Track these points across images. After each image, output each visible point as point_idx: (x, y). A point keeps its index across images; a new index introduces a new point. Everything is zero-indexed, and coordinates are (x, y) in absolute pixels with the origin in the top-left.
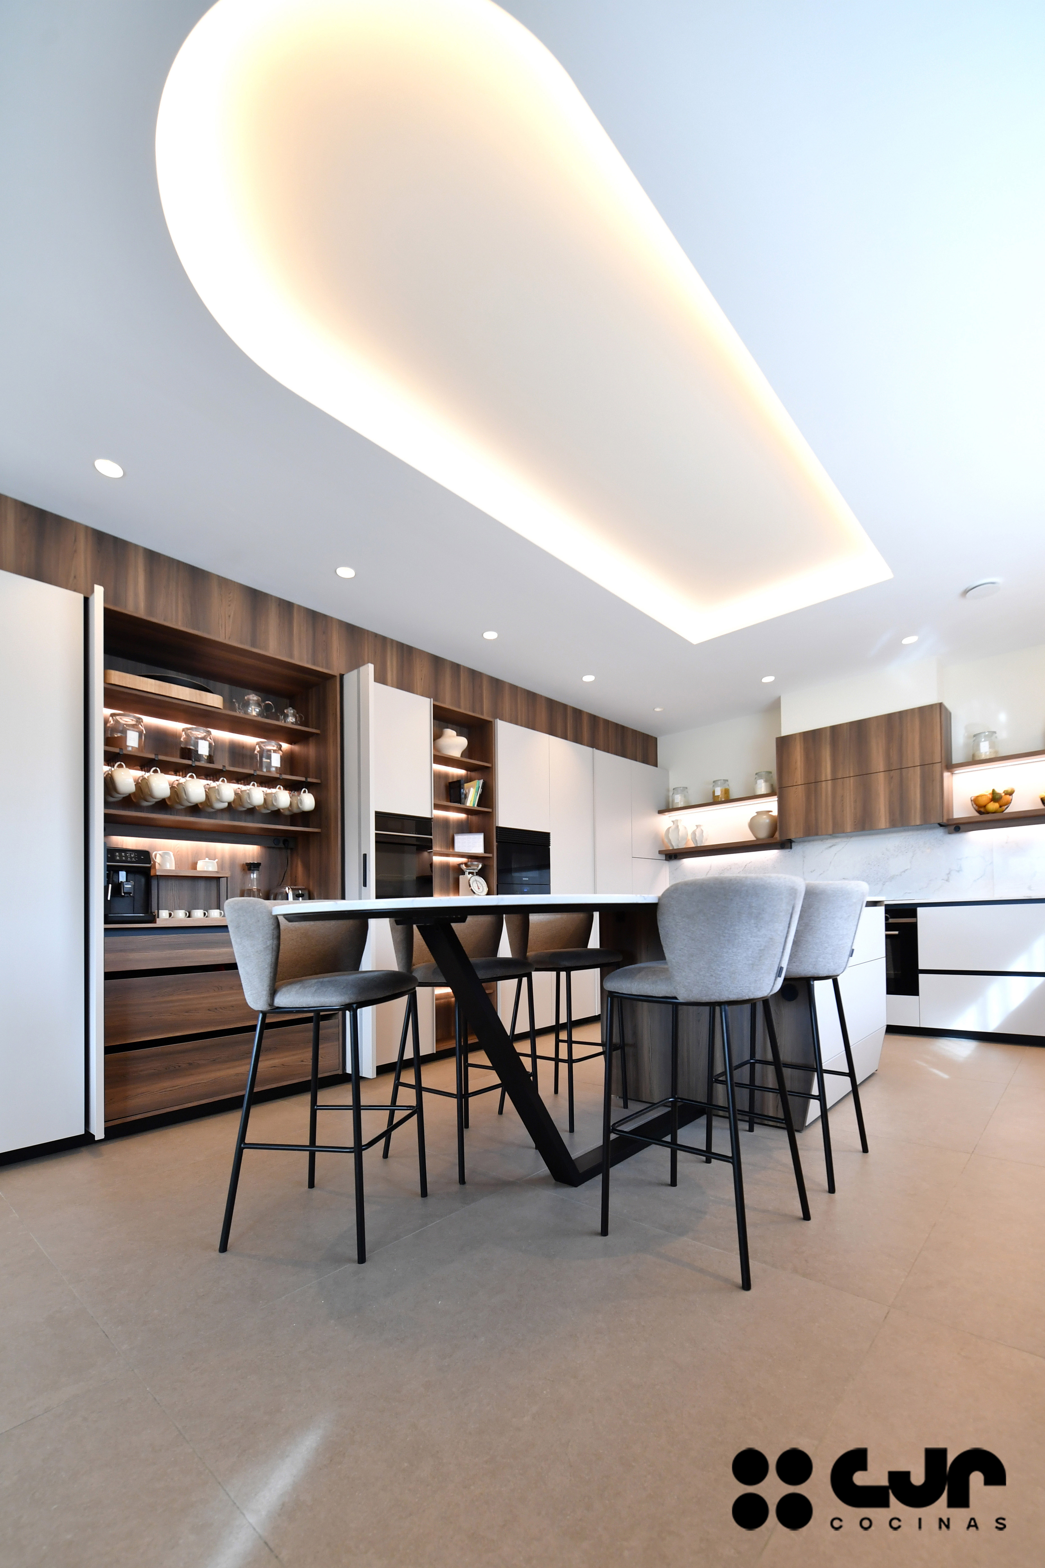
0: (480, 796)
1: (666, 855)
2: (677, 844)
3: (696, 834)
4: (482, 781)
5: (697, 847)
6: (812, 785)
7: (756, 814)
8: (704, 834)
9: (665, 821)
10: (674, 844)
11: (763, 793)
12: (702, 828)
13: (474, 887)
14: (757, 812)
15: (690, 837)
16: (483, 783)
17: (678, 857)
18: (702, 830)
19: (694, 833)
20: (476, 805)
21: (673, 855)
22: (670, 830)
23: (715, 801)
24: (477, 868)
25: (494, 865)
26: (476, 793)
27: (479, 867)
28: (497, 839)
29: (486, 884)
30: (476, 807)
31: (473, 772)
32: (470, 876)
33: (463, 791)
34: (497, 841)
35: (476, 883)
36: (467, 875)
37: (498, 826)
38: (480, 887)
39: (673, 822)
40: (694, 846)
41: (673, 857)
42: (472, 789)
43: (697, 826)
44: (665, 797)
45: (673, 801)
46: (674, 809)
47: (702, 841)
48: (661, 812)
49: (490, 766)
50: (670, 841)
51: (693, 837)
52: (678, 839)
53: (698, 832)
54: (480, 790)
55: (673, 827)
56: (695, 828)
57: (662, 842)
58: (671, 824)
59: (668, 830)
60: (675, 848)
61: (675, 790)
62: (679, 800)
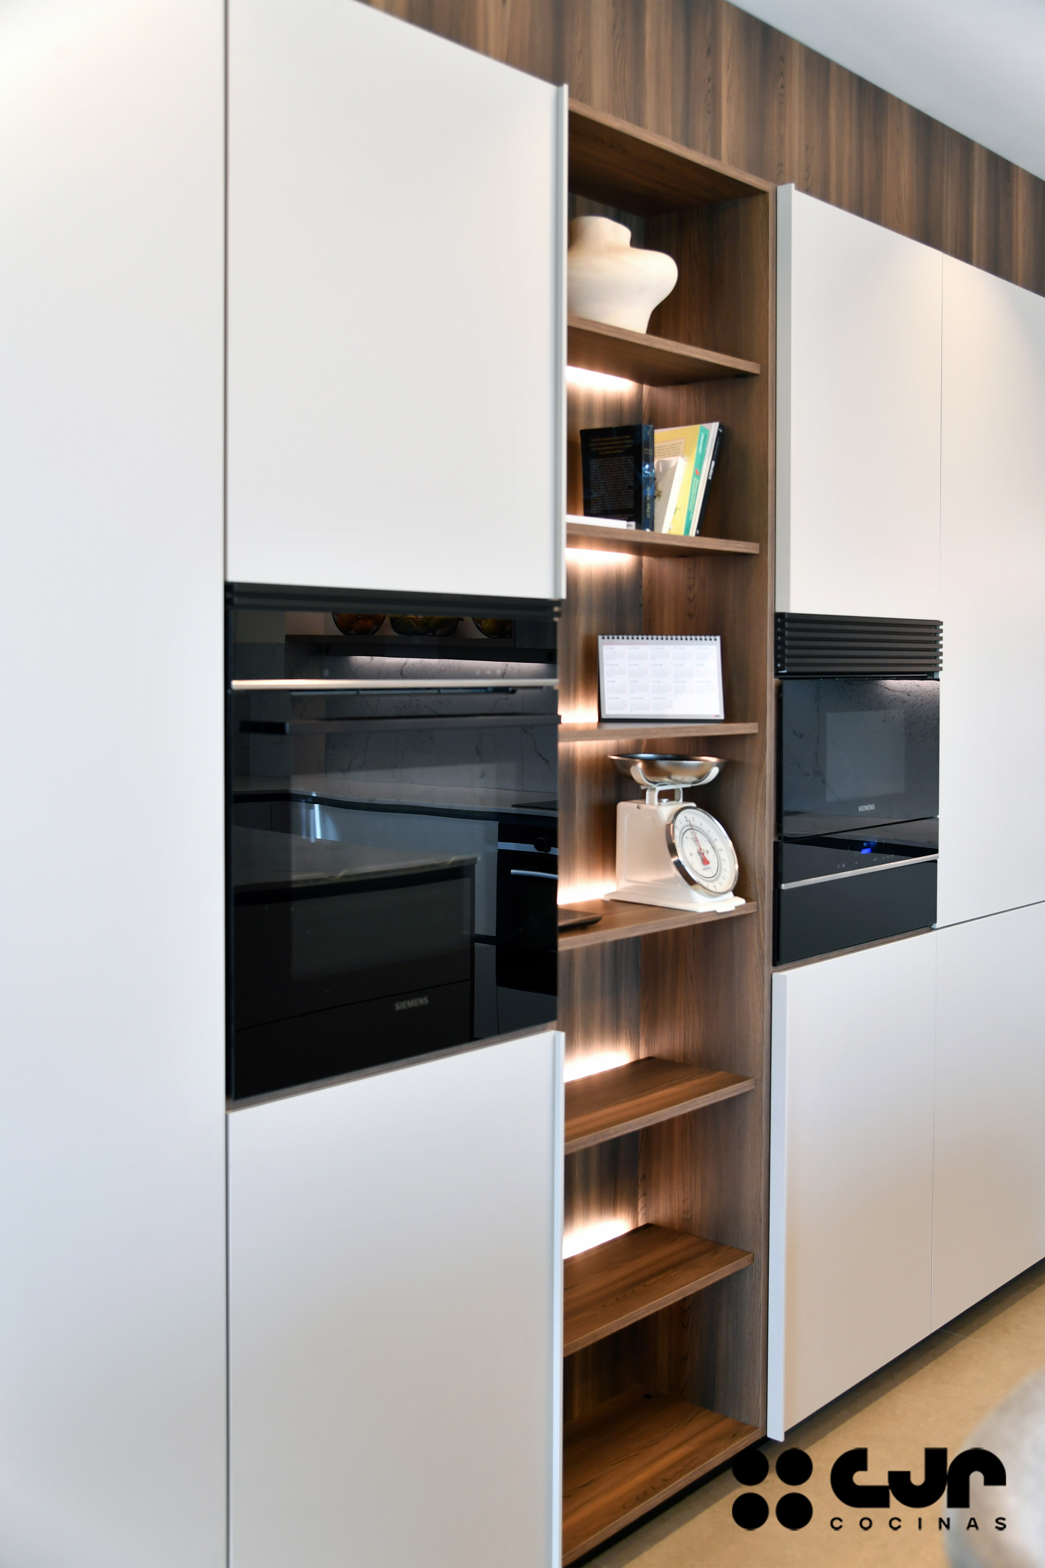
0: (710, 485)
4: (713, 428)
13: (687, 853)
16: (719, 435)
20: (693, 531)
24: (694, 779)
25: (762, 767)
26: (697, 474)
27: (701, 778)
28: (777, 661)
29: (730, 843)
30: (696, 535)
31: (683, 391)
32: (666, 809)
33: (652, 467)
34: (777, 670)
35: (696, 840)
36: (652, 803)
37: (779, 609)
38: (710, 857)
42: (681, 460)
49: (755, 371)
54: (707, 465)
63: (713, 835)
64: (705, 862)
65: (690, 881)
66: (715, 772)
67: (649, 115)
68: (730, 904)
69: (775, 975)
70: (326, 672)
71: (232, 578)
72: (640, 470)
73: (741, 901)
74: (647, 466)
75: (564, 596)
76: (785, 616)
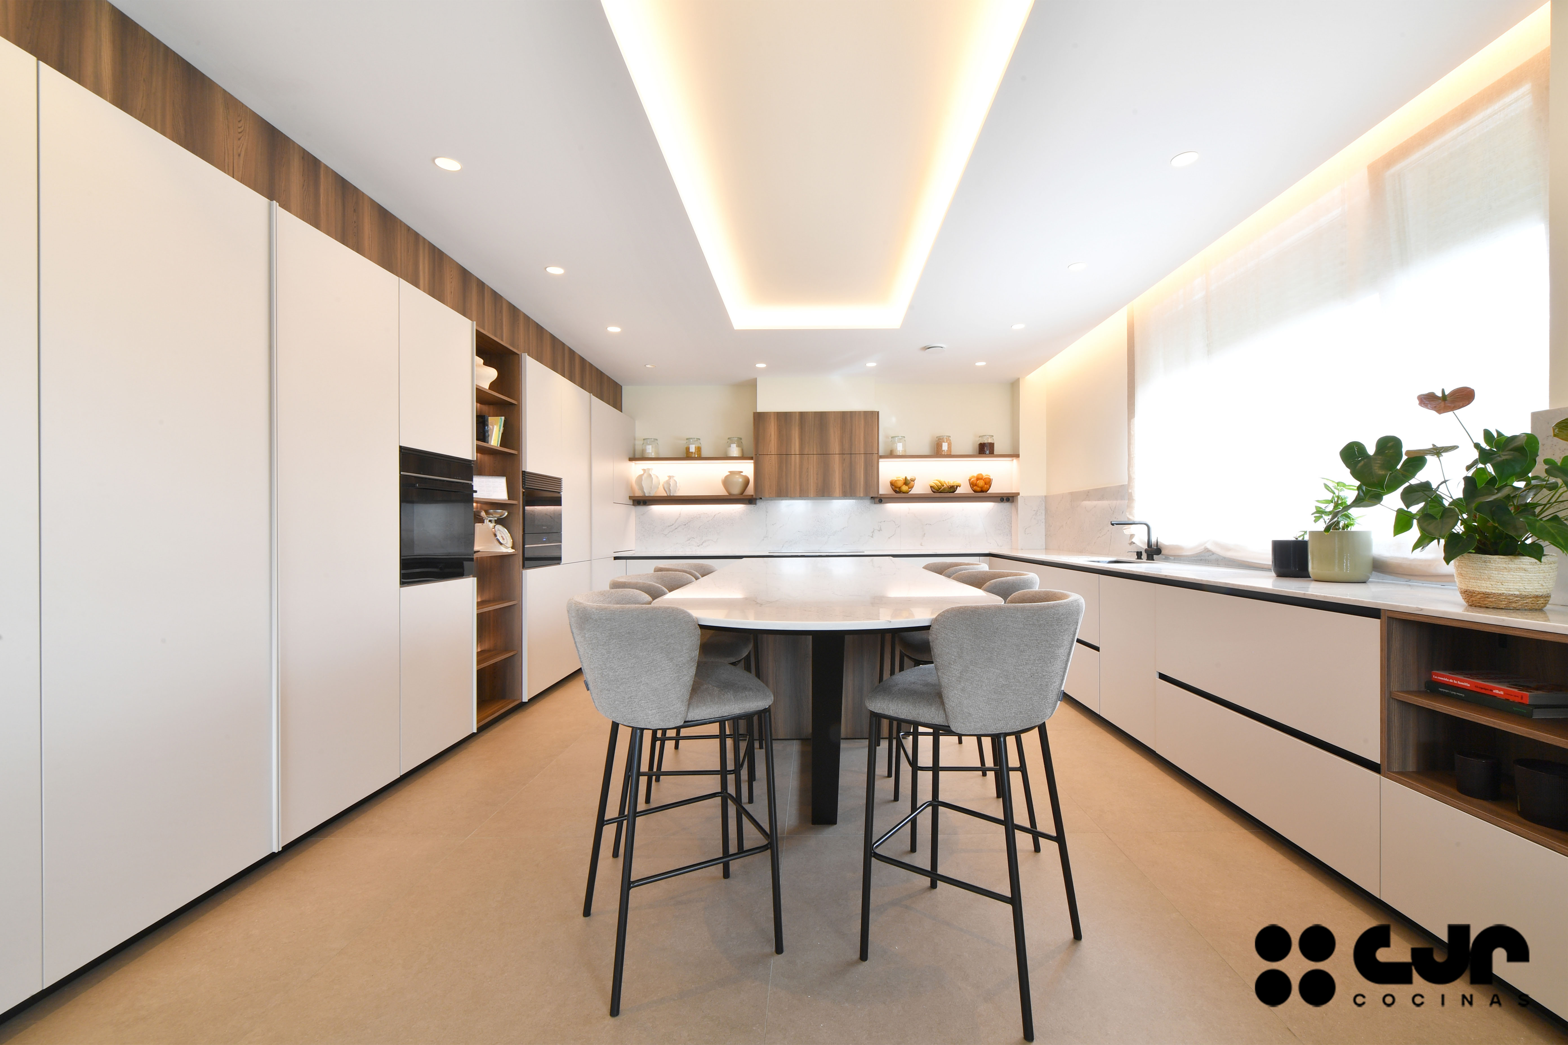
0: (503, 433)
1: (633, 501)
2: (648, 492)
3: (670, 484)
4: (503, 418)
5: (670, 496)
6: (784, 455)
7: (729, 474)
8: (678, 485)
9: (636, 469)
10: (646, 491)
11: (735, 456)
12: (675, 478)
13: (499, 537)
14: (730, 472)
15: (661, 487)
16: (504, 420)
17: (647, 504)
18: (675, 480)
19: (668, 483)
20: (499, 445)
21: (641, 501)
22: (643, 478)
23: (688, 456)
24: (499, 516)
25: (519, 514)
26: (499, 431)
27: (501, 516)
28: (523, 484)
29: (509, 535)
30: (499, 447)
31: (491, 407)
32: (492, 525)
33: (488, 428)
34: (523, 486)
35: (500, 533)
36: (487, 523)
37: (523, 470)
38: (504, 538)
39: (644, 470)
40: (666, 495)
41: (642, 503)
42: (495, 426)
43: (670, 477)
44: (634, 445)
45: (643, 451)
46: (644, 458)
47: (675, 491)
48: (631, 459)
49: (516, 404)
50: (642, 488)
51: (666, 486)
52: (651, 488)
53: (672, 483)
54: (502, 428)
55: (645, 475)
56: (667, 478)
57: (632, 488)
58: (642, 472)
59: (640, 478)
60: (647, 495)
61: (645, 441)
62: (650, 451)
63: (504, 532)
64: (503, 539)
65: (501, 544)
66: (506, 514)
67: (486, 328)
68: (511, 551)
69: (523, 571)
70: (422, 473)
71: (401, 445)
72: (485, 428)
73: (514, 550)
75: (475, 459)
76: (524, 471)
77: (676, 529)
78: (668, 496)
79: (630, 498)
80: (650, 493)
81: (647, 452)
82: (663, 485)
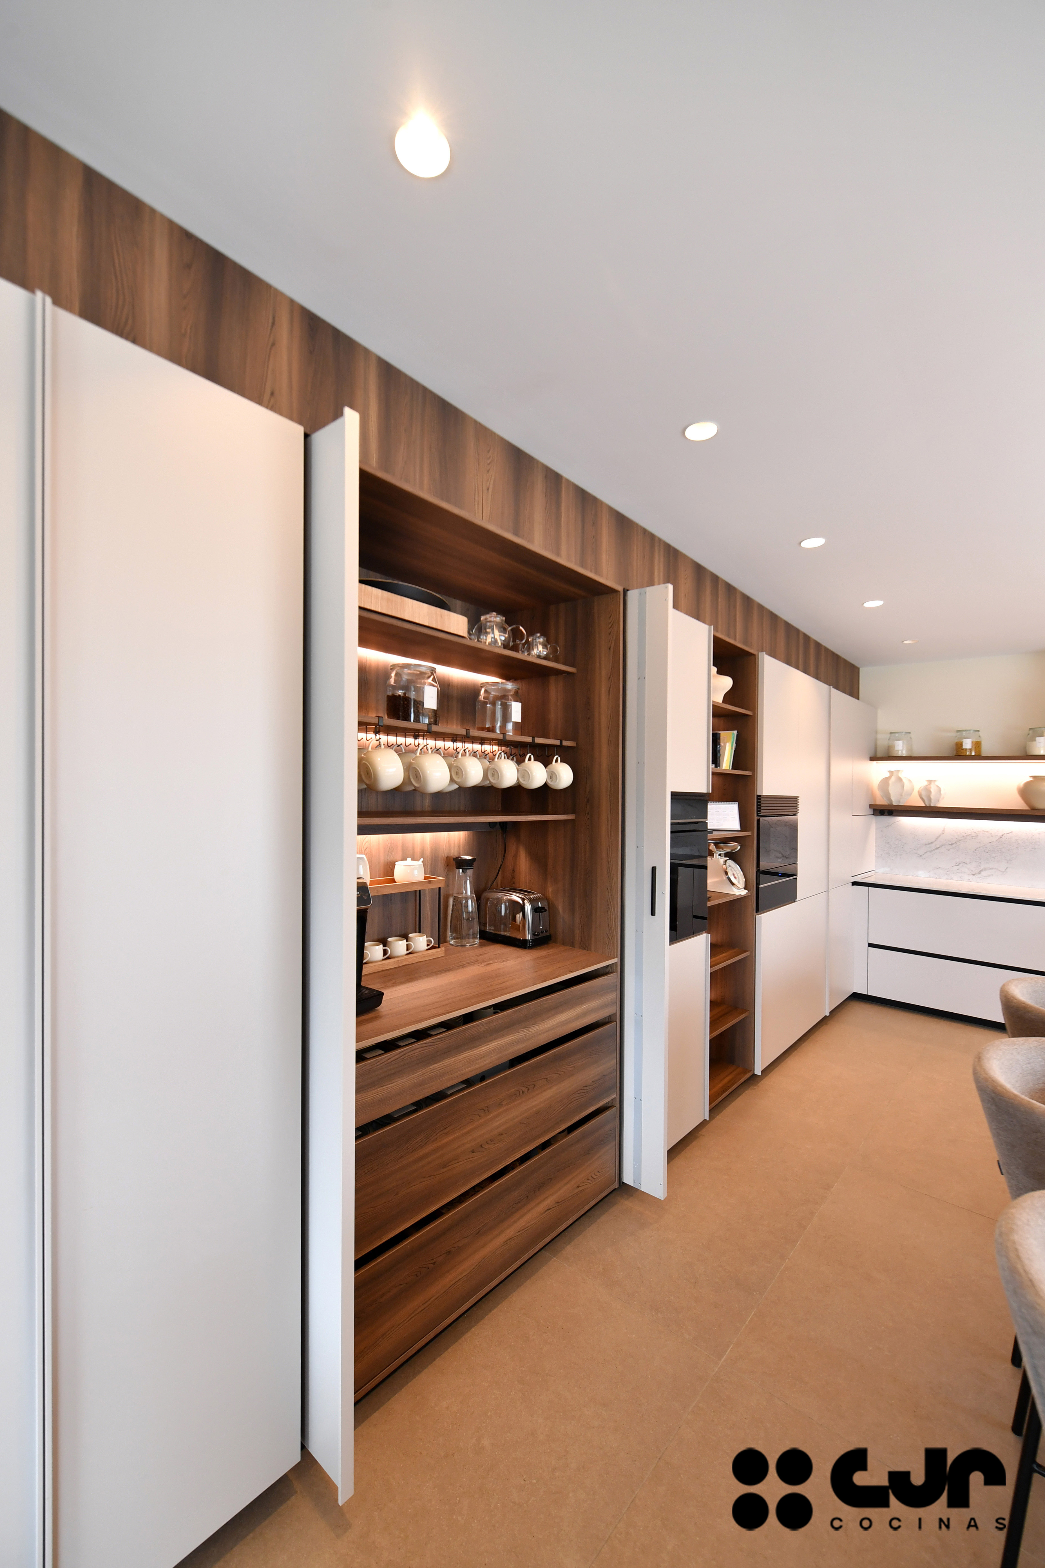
0: (736, 751)
1: (874, 810)
2: (897, 800)
3: (931, 791)
4: (735, 732)
5: (930, 807)
7: (1030, 779)
8: (942, 792)
9: (879, 770)
10: (893, 799)
11: (1041, 754)
12: (937, 783)
13: (730, 875)
14: (1028, 774)
15: (915, 794)
16: (737, 735)
17: (894, 814)
18: (937, 786)
19: (927, 790)
20: (732, 767)
21: (886, 811)
22: (890, 782)
23: (959, 755)
24: (731, 850)
25: (752, 847)
26: (732, 748)
27: (733, 850)
28: (758, 812)
29: (742, 872)
30: (732, 769)
31: (727, 722)
32: (723, 861)
33: (722, 746)
34: (757, 815)
35: (733, 871)
36: (717, 857)
37: (758, 794)
38: (737, 875)
39: (891, 772)
40: (924, 805)
41: (886, 813)
42: (727, 744)
43: (930, 782)
44: (876, 740)
45: (890, 748)
46: (890, 757)
47: (939, 801)
48: (872, 759)
49: (752, 714)
50: (887, 795)
51: (924, 794)
52: (902, 795)
53: (933, 789)
54: (734, 745)
55: (893, 779)
56: (926, 783)
57: (872, 795)
58: (888, 775)
59: (885, 782)
60: (894, 804)
61: (892, 735)
62: (900, 748)
63: (736, 869)
64: (736, 878)
65: (733, 884)
66: (737, 848)
67: (720, 629)
68: (744, 891)
69: (757, 916)
72: (717, 748)
73: (747, 891)
74: (719, 746)
75: (711, 792)
76: (760, 796)
77: (937, 848)
78: (926, 807)
79: (871, 806)
80: (899, 802)
81: (896, 748)
82: (918, 792)
